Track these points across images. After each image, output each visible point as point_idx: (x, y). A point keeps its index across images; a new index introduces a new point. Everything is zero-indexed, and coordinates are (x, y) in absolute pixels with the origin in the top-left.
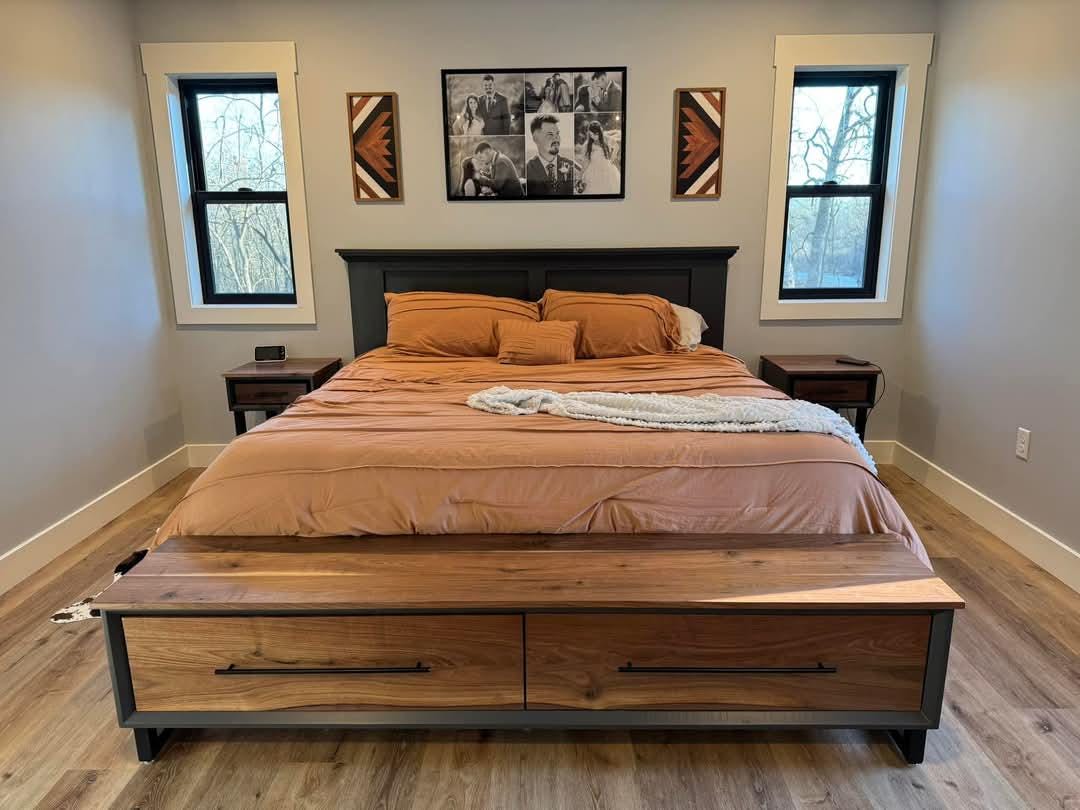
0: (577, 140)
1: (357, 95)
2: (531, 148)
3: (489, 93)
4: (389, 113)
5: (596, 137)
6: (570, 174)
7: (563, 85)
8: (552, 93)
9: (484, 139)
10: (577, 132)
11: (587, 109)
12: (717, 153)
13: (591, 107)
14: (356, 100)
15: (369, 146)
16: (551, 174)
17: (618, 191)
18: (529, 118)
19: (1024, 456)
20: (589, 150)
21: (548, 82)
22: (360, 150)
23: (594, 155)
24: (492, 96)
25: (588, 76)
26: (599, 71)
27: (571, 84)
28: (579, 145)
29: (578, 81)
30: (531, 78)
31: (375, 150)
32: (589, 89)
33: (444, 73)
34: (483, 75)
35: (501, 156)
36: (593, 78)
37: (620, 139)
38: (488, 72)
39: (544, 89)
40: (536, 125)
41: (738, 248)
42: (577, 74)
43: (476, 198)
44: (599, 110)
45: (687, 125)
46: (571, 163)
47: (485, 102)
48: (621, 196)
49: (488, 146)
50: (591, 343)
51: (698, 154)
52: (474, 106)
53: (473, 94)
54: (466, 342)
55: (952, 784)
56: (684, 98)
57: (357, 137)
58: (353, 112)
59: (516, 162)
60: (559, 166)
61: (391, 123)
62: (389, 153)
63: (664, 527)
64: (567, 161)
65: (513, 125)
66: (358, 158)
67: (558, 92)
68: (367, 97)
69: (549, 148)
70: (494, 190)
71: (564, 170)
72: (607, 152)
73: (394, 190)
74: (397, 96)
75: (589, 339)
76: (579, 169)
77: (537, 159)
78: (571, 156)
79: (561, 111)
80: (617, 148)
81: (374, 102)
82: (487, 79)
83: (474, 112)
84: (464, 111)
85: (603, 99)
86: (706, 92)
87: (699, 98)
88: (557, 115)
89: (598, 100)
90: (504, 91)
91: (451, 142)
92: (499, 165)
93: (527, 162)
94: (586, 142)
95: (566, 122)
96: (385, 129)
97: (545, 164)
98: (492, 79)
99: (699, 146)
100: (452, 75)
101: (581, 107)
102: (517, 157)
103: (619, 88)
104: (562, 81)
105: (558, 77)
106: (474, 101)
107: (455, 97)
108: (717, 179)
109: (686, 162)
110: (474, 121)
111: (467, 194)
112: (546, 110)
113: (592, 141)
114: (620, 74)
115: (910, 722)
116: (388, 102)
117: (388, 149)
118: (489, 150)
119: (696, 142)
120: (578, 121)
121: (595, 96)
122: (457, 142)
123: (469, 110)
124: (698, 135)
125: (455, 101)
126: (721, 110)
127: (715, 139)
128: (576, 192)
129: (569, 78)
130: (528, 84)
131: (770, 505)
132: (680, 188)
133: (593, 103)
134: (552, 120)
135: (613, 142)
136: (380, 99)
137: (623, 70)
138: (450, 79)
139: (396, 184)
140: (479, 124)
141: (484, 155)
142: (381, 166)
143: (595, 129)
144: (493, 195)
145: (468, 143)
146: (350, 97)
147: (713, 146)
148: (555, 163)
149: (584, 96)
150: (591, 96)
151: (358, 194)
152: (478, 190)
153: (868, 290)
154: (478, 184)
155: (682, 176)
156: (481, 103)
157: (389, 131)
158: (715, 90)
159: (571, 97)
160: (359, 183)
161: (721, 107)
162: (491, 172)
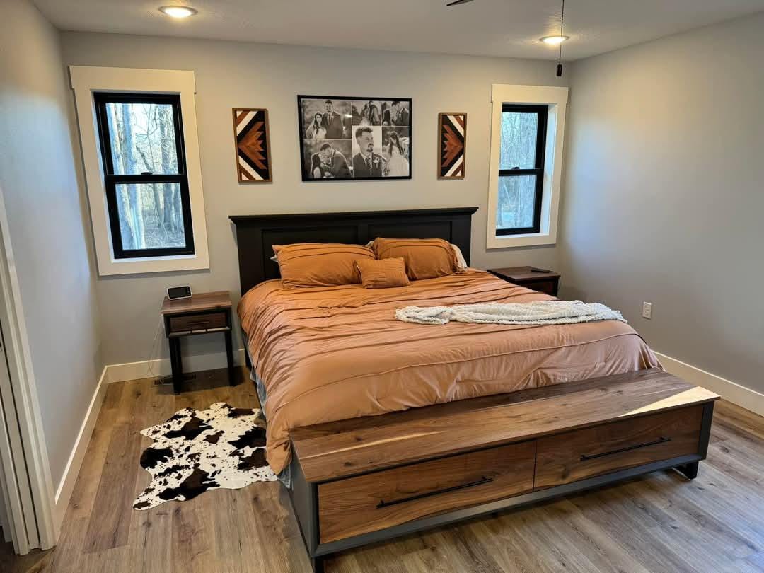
0: (384, 143)
1: (239, 110)
2: (356, 148)
3: (329, 112)
4: (262, 123)
5: (395, 142)
6: (380, 164)
7: (375, 109)
8: (368, 113)
9: (327, 141)
10: (383, 137)
11: (389, 124)
12: (462, 152)
13: (392, 123)
14: (239, 113)
15: (248, 144)
16: (368, 164)
17: (408, 175)
18: (355, 129)
19: (649, 316)
20: (391, 149)
21: (366, 106)
22: (243, 147)
23: (394, 152)
24: (331, 114)
25: (389, 103)
26: (396, 101)
27: (380, 108)
28: (384, 146)
29: (384, 107)
30: (355, 103)
31: (252, 147)
32: (390, 111)
33: (300, 97)
34: (325, 100)
35: (337, 152)
36: (393, 105)
37: (408, 143)
38: (329, 98)
39: (363, 111)
40: (359, 133)
41: (478, 208)
42: (383, 102)
43: (321, 179)
44: (396, 125)
45: (446, 135)
46: (380, 157)
47: (326, 118)
48: (410, 177)
49: (328, 146)
50: (414, 271)
51: (452, 152)
52: (319, 120)
53: (319, 112)
54: (338, 276)
55: (711, 484)
56: (444, 119)
57: (240, 138)
58: (237, 121)
59: (346, 156)
60: (373, 159)
61: (264, 129)
62: (262, 150)
63: (562, 380)
64: (377, 156)
65: (345, 133)
66: (240, 153)
67: (372, 113)
68: (246, 111)
69: (367, 148)
70: (333, 174)
71: (376, 161)
72: (401, 151)
73: (266, 175)
74: (267, 111)
75: (413, 269)
76: (385, 161)
77: (360, 155)
78: (380, 153)
79: (374, 125)
80: (407, 148)
81: (251, 115)
82: (328, 102)
83: (319, 123)
84: (313, 123)
85: (398, 118)
86: (456, 116)
87: (452, 119)
88: (371, 127)
89: (395, 119)
90: (338, 111)
91: (304, 142)
92: (336, 159)
93: (353, 156)
94: (389, 145)
95: (377, 132)
96: (260, 133)
97: (365, 158)
98: (331, 103)
99: (452, 148)
100: (305, 99)
101: (385, 123)
102: (347, 153)
103: (408, 111)
104: (374, 106)
105: (372, 104)
106: (319, 116)
107: (307, 113)
108: (462, 167)
109: (445, 157)
110: (320, 130)
111: (315, 177)
112: (365, 124)
113: (392, 144)
114: (408, 103)
115: (691, 459)
116: (261, 115)
117: (263, 148)
118: (329, 149)
119: (451, 145)
120: (384, 131)
121: (394, 116)
122: (309, 143)
123: (316, 122)
124: (451, 141)
125: (307, 116)
126: (464, 126)
127: (460, 143)
128: (383, 175)
129: (378, 104)
130: (353, 107)
131: (606, 361)
132: (442, 172)
133: (393, 121)
134: (368, 130)
135: (405, 144)
136: (255, 113)
137: (410, 100)
138: (303, 101)
139: (268, 170)
140: (322, 132)
141: (326, 152)
142: (257, 159)
143: (394, 137)
144: (332, 177)
145: (316, 144)
146: (235, 111)
147: (460, 147)
148: (370, 157)
149: (387, 116)
150: (391, 116)
151: (240, 177)
152: (323, 174)
153: (536, 228)
154: (322, 171)
155: (444, 166)
156: (324, 118)
157: (263, 134)
158: (461, 115)
159: (380, 116)
160: (241, 170)
161: (464, 124)
162: (330, 163)
